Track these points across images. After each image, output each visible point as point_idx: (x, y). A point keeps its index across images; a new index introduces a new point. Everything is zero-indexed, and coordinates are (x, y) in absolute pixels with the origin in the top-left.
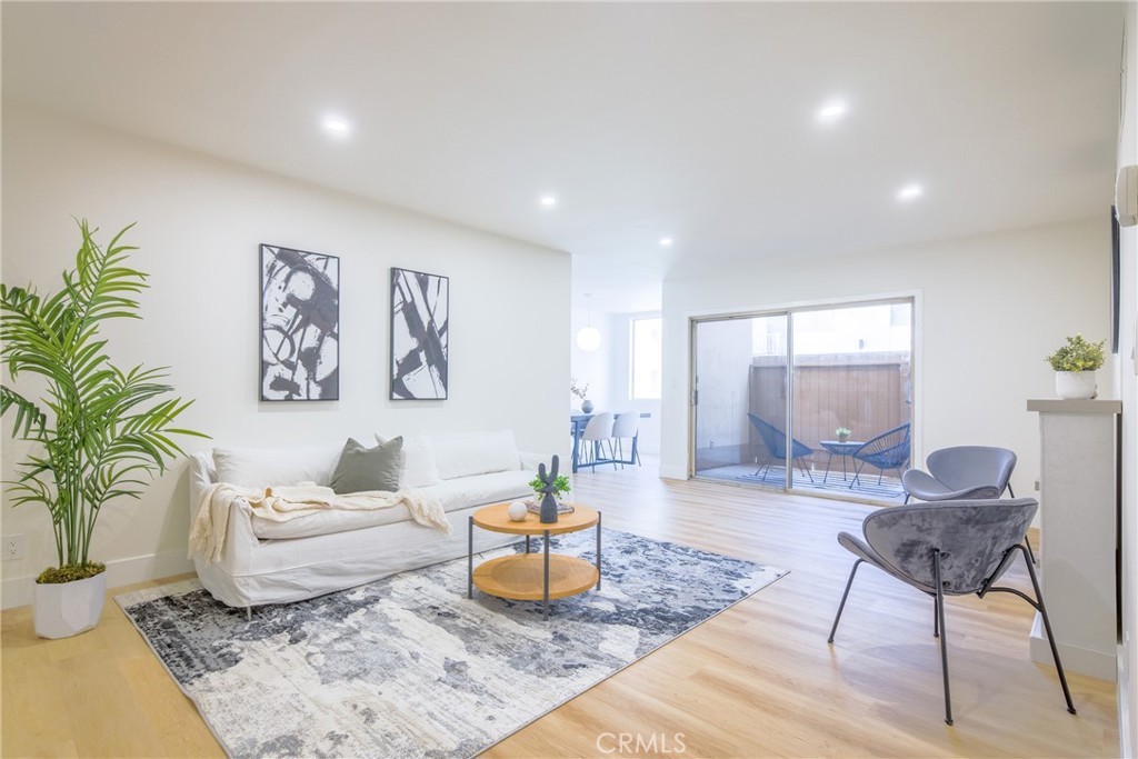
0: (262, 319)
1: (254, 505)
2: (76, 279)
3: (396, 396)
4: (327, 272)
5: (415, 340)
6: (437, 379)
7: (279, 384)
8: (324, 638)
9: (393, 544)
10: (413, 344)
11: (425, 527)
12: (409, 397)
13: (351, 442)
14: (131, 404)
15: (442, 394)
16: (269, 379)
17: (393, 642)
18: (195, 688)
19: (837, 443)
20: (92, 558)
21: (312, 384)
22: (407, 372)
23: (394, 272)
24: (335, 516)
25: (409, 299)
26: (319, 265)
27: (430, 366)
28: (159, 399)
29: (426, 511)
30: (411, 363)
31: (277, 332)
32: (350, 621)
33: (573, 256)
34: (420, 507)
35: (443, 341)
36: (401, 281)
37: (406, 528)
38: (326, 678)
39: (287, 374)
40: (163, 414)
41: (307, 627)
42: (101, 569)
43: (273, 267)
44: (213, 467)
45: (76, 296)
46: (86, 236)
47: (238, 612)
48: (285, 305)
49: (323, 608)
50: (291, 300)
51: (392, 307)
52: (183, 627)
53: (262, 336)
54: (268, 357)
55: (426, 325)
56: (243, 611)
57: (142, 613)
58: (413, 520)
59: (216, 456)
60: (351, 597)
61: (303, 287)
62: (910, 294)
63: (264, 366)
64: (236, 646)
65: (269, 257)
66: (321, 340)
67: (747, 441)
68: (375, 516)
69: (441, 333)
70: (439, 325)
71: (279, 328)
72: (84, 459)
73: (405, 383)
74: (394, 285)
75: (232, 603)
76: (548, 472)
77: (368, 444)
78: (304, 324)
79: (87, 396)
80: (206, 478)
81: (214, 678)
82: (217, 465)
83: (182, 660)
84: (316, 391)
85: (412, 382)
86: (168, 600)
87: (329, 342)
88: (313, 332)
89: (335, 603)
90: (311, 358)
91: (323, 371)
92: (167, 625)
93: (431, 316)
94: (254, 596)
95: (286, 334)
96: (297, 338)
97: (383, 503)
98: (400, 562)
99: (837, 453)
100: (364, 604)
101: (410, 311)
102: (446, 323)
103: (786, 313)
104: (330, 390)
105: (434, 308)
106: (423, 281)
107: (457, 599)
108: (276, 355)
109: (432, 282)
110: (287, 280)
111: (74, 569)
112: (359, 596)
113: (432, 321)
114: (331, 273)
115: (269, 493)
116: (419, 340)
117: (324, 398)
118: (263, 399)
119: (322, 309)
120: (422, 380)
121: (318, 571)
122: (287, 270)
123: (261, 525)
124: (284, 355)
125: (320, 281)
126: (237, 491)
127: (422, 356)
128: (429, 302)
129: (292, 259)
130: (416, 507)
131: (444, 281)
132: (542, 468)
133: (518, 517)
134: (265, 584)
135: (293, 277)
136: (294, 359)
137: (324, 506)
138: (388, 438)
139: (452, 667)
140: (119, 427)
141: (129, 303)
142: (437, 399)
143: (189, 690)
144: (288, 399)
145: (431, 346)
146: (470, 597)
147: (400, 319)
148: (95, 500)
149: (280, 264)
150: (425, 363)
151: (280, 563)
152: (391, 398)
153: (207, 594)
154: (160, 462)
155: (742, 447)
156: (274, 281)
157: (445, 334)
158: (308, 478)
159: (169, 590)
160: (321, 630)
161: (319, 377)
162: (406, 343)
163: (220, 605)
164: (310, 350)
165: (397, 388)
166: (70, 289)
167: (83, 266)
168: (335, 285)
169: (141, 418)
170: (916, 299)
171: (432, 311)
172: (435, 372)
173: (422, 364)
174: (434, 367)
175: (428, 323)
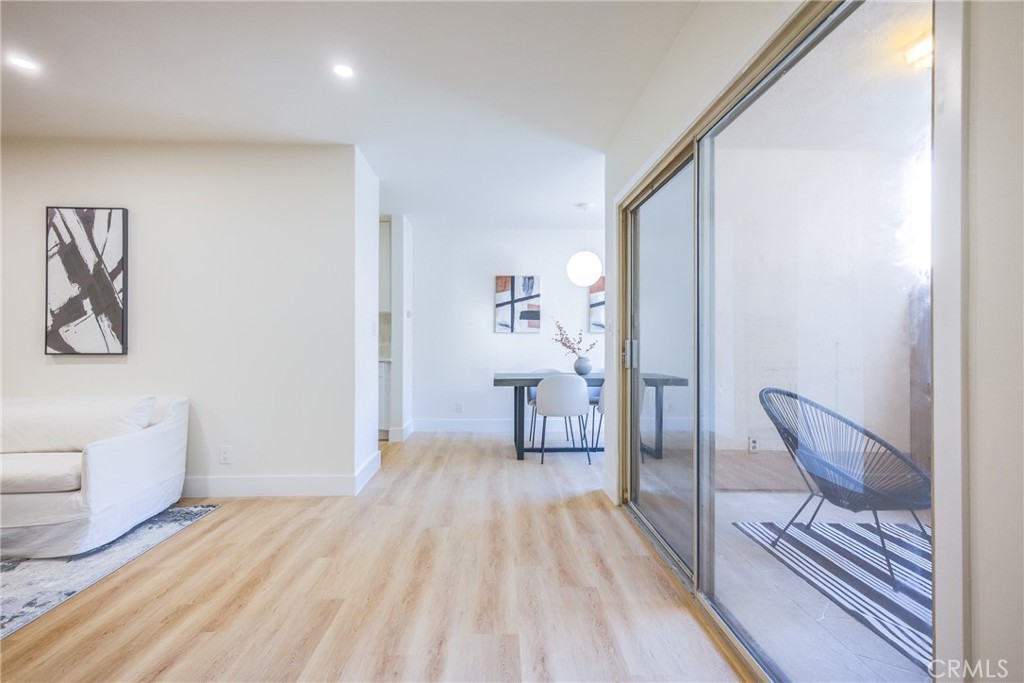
3: (51, 350)
5: (76, 285)
6: (108, 330)
10: (74, 290)
12: (68, 351)
15: (116, 347)
22: (66, 323)
23: (49, 212)
25: (67, 240)
27: (97, 315)
30: (71, 312)
35: (119, 284)
36: (58, 221)
51: (47, 251)
55: (91, 267)
69: (114, 275)
70: (110, 264)
73: (64, 335)
85: (70, 333)
93: (99, 256)
101: (70, 254)
102: (123, 260)
105: (104, 246)
106: (87, 218)
109: (100, 216)
113: (101, 261)
116: (81, 285)
120: (86, 332)
127: (87, 304)
128: (96, 241)
131: (117, 213)
142: (109, 354)
145: (99, 291)
150: (90, 313)
152: (46, 353)
157: (119, 276)
162: (64, 291)
165: (53, 340)
171: (100, 252)
172: (105, 322)
173: (85, 313)
174: (103, 316)
175: (95, 265)
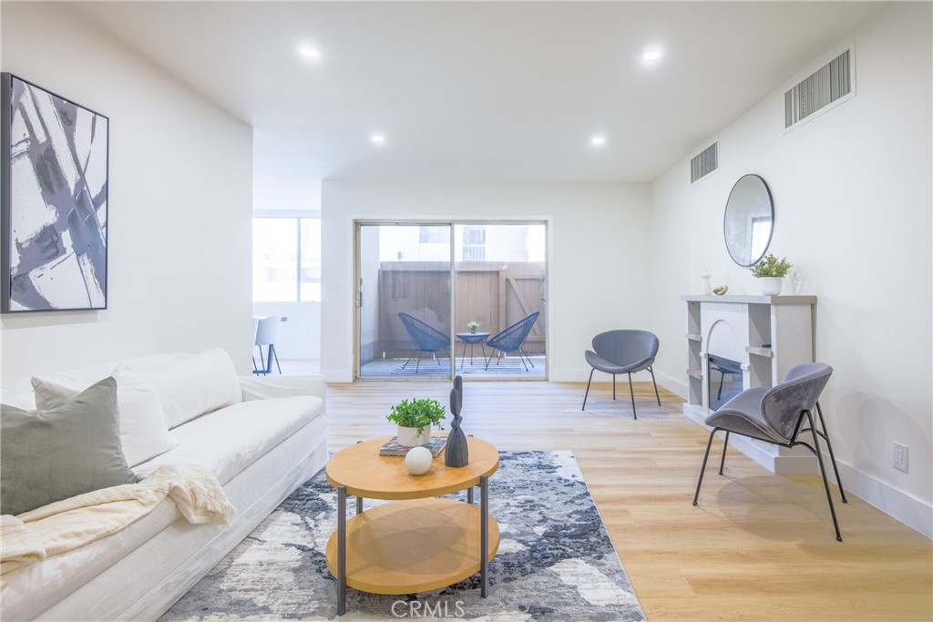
5: (52, 209)
6: (90, 277)
10: (50, 215)
12: (41, 306)
15: (98, 300)
19: (469, 334)
22: (38, 264)
25: (41, 137)
27: (78, 254)
30: (45, 248)
35: (100, 216)
55: (72, 186)
62: (545, 219)
67: (377, 339)
69: (97, 204)
70: (94, 189)
73: (34, 281)
85: (45, 281)
93: (81, 172)
99: (469, 342)
101: (43, 157)
102: (106, 188)
103: (450, 224)
105: (86, 160)
106: (68, 115)
109: (83, 119)
113: (82, 182)
116: (60, 210)
120: (64, 278)
127: (66, 238)
128: (78, 150)
131: (101, 122)
142: (92, 309)
145: (80, 223)
150: (70, 250)
155: (374, 343)
157: (103, 206)
162: (36, 214)
170: (549, 222)
171: (83, 166)
172: (88, 267)
173: (64, 251)
174: (85, 256)
175: (76, 185)
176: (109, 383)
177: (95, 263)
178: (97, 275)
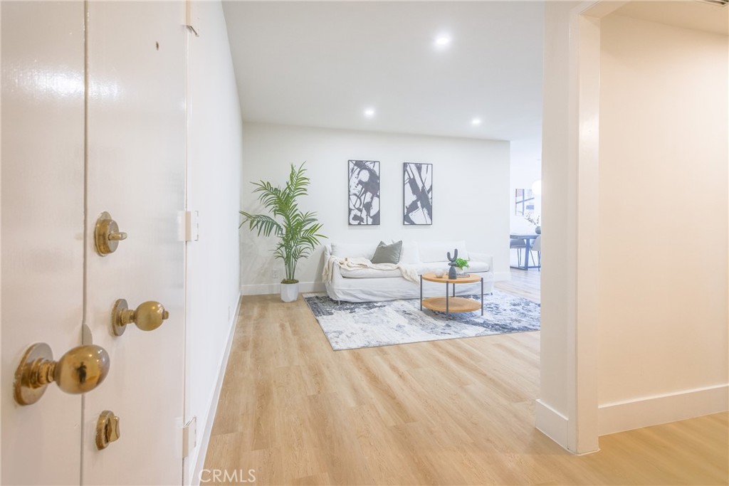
0: (349, 191)
1: (341, 264)
2: (290, 184)
3: (406, 223)
4: (375, 169)
5: (415, 196)
6: (426, 215)
7: (356, 218)
8: (361, 313)
9: (394, 286)
10: (414, 198)
11: (408, 280)
12: (412, 223)
13: (382, 243)
14: (305, 225)
15: (429, 222)
16: (352, 216)
17: (384, 318)
18: (319, 318)
20: (295, 278)
21: (369, 218)
22: (412, 211)
23: (405, 165)
24: (370, 271)
25: (412, 177)
26: (371, 166)
27: (423, 208)
28: (313, 223)
29: (409, 274)
30: (413, 207)
31: (354, 196)
32: (372, 310)
33: (511, 142)
34: (406, 272)
35: (430, 196)
36: (408, 168)
37: (400, 280)
38: (356, 322)
39: (359, 214)
40: (314, 229)
41: (356, 310)
42: (297, 282)
43: (353, 169)
44: (331, 251)
45: (290, 189)
46: (293, 168)
47: (336, 302)
48: (358, 185)
49: (364, 306)
50: (360, 182)
51: (404, 181)
52: (319, 304)
53: (349, 198)
54: (352, 207)
55: (420, 188)
56: (337, 301)
57: (309, 299)
58: (403, 277)
59: (332, 246)
60: (375, 304)
61: (365, 176)
63: (350, 210)
64: (333, 311)
65: (352, 165)
66: (372, 198)
68: (387, 273)
69: (429, 192)
70: (427, 188)
71: (355, 195)
72: (293, 244)
73: (410, 217)
74: (405, 171)
75: (334, 299)
76: (452, 257)
77: (388, 243)
78: (365, 192)
79: (293, 223)
80: (329, 254)
81: (325, 317)
82: (332, 249)
83: (317, 311)
84: (370, 221)
85: (413, 216)
86: (317, 297)
87: (376, 199)
88: (369, 195)
89: (369, 305)
90: (368, 206)
91: (373, 212)
92: (315, 303)
93: (423, 184)
94: (341, 297)
95: (358, 197)
96: (362, 198)
97: (390, 268)
98: (398, 295)
100: (379, 307)
101: (413, 183)
102: (431, 186)
104: (376, 220)
105: (425, 179)
106: (419, 168)
107: (416, 310)
108: (354, 206)
109: (424, 167)
110: (358, 174)
111: (290, 281)
112: (379, 304)
113: (424, 186)
114: (376, 169)
115: (346, 259)
116: (417, 196)
117: (374, 224)
118: (350, 224)
119: (372, 185)
120: (419, 215)
121: (364, 292)
122: (359, 169)
123: (343, 271)
124: (357, 206)
125: (372, 173)
126: (336, 259)
127: (419, 203)
128: (422, 177)
129: (361, 165)
130: (404, 271)
131: (430, 166)
132: (449, 254)
133: (439, 275)
134: (345, 294)
135: (361, 173)
136: (361, 207)
137: (365, 266)
138: (396, 241)
139: (399, 326)
140: (302, 233)
141: (305, 190)
142: (427, 224)
143: (317, 318)
144: (359, 224)
145: (423, 198)
146: (421, 310)
147: (408, 187)
148: (296, 258)
149: (356, 167)
150: (420, 207)
151: (350, 286)
152: (404, 224)
153: (328, 297)
154: (313, 246)
156: (353, 175)
157: (431, 193)
158: (364, 256)
159: (317, 295)
160: (360, 311)
161: (371, 215)
162: (411, 198)
163: (332, 300)
164: (367, 203)
165: (406, 219)
166: (288, 187)
167: (292, 178)
168: (378, 174)
169: (308, 230)
171: (424, 182)
172: (426, 211)
173: (418, 207)
175: (422, 188)
176: (401, 242)
177: (428, 210)
178: (429, 214)
